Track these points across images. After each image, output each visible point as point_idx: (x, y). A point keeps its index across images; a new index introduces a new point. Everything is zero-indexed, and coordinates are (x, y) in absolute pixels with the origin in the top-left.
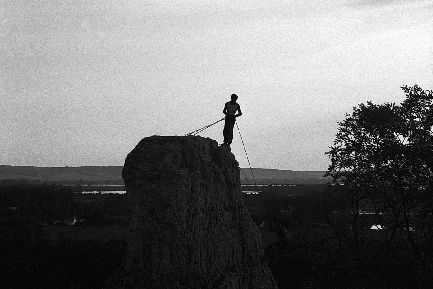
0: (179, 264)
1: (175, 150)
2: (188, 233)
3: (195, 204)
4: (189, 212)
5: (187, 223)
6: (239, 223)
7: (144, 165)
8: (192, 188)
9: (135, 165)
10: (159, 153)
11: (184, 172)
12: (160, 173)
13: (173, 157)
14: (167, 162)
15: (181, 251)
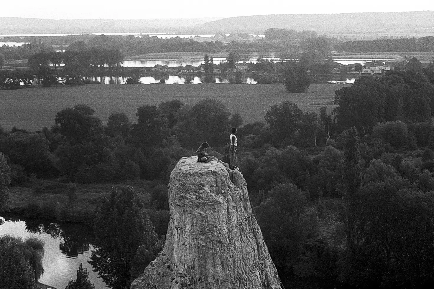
0: (229, 270)
1: (211, 181)
2: (231, 246)
3: (231, 223)
4: (229, 230)
5: (229, 238)
6: (253, 228)
7: (191, 195)
8: (228, 211)
9: (184, 195)
10: (200, 184)
11: (220, 199)
12: (205, 201)
13: (210, 187)
14: (208, 192)
15: (229, 261)
